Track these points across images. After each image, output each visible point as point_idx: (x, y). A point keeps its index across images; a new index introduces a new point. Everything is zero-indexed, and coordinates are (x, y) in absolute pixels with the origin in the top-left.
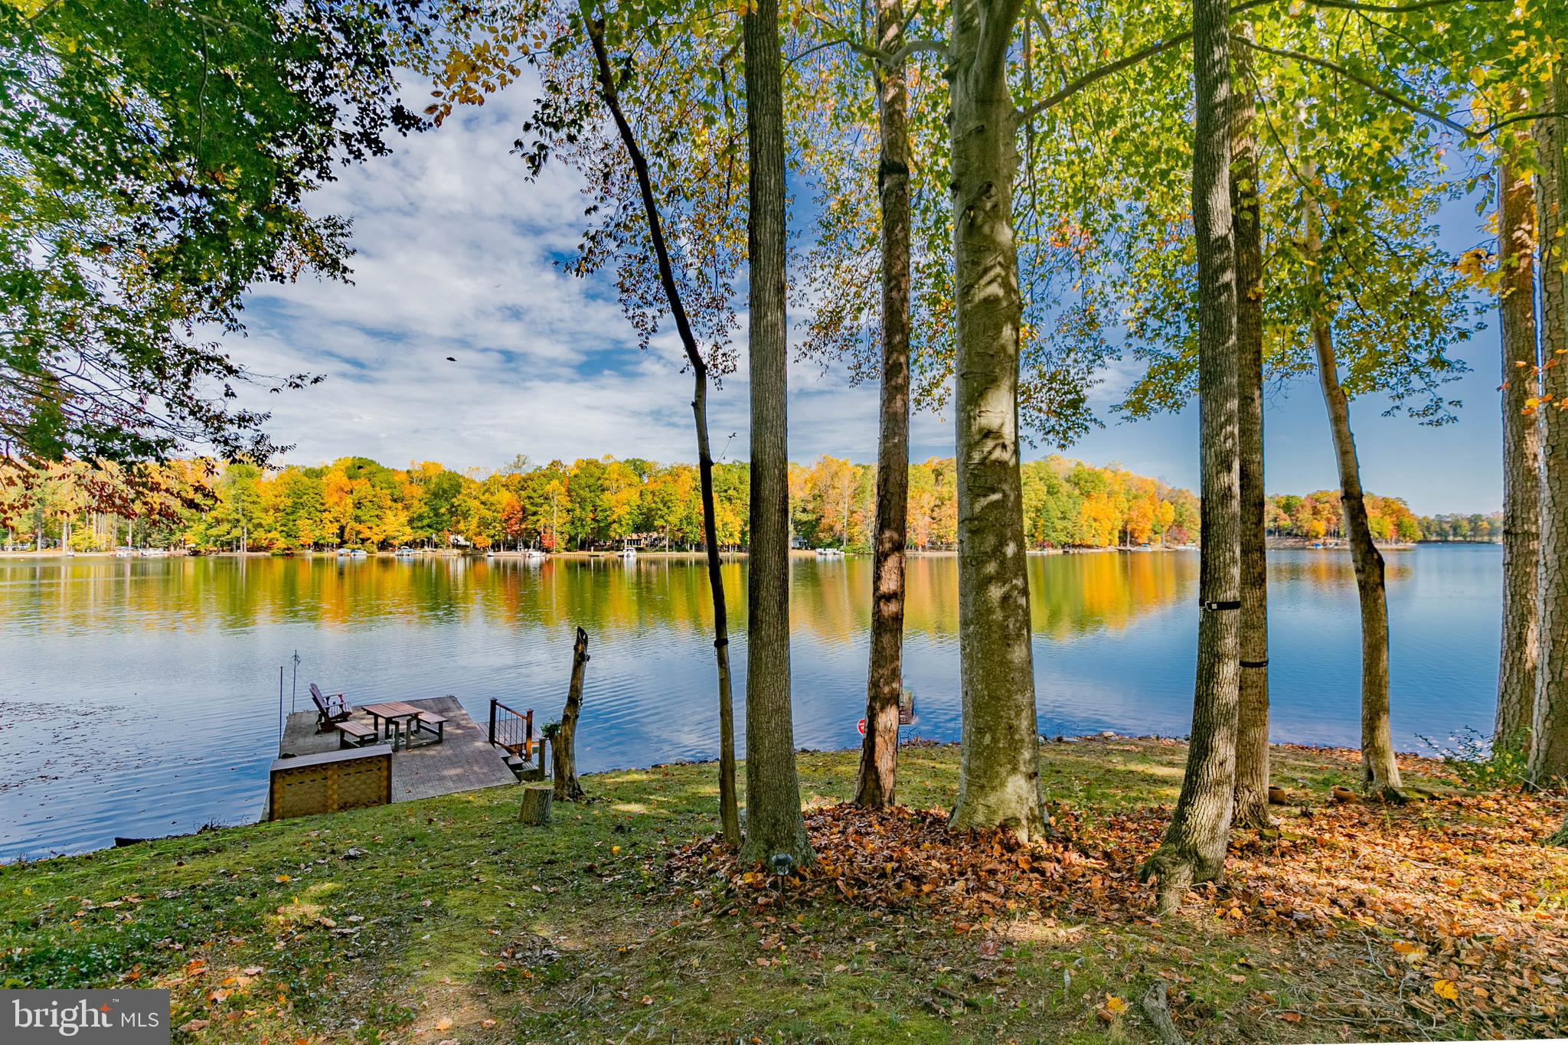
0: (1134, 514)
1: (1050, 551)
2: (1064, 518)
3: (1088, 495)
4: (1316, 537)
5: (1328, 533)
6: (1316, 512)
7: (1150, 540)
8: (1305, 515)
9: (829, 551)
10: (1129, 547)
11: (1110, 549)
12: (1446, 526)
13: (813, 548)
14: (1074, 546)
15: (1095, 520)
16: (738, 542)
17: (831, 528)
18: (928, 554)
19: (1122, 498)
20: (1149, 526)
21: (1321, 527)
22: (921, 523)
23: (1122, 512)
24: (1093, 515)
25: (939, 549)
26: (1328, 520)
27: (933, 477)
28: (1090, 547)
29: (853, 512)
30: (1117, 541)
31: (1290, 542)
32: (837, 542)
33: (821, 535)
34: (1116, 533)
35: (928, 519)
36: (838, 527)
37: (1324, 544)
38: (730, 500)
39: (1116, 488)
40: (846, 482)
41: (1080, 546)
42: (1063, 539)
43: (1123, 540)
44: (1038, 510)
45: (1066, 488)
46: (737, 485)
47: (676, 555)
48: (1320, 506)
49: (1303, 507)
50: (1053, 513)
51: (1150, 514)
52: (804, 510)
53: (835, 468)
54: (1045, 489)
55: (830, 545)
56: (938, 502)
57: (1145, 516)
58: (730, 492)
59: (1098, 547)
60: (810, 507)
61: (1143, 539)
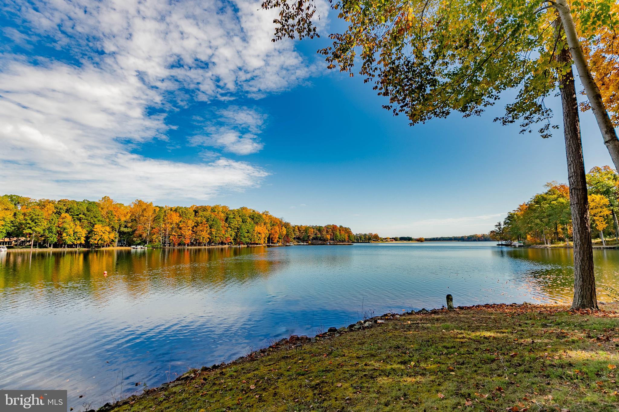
0: (273, 231)
1: (243, 246)
2: (248, 232)
3: (257, 223)
4: (327, 240)
5: (331, 239)
6: (327, 232)
7: (278, 241)
8: (324, 233)
9: (139, 247)
10: (270, 244)
11: (264, 245)
12: (358, 237)
13: (130, 246)
14: (251, 244)
15: (259, 233)
16: (83, 242)
17: (141, 236)
18: (190, 247)
19: (269, 225)
20: (277, 236)
21: (329, 237)
22: (187, 233)
23: (269, 230)
24: (259, 231)
25: (195, 245)
26: (331, 235)
27: (194, 213)
28: (257, 244)
29: (152, 228)
30: (266, 242)
31: (320, 242)
32: (144, 242)
33: (135, 239)
34: (266, 238)
35: (190, 232)
36: (144, 235)
37: (330, 243)
38: (80, 220)
39: (267, 221)
40: (151, 214)
41: (254, 244)
42: (248, 240)
43: (268, 242)
44: (238, 229)
45: (249, 220)
46: (86, 212)
47: (38, 250)
48: (328, 230)
49: (324, 230)
50: (244, 230)
51: (278, 232)
52: (126, 227)
53: (144, 207)
54: (241, 220)
55: (139, 244)
56: (196, 224)
57: (276, 232)
58: (80, 216)
59: (260, 244)
60: (129, 225)
61: (275, 241)
